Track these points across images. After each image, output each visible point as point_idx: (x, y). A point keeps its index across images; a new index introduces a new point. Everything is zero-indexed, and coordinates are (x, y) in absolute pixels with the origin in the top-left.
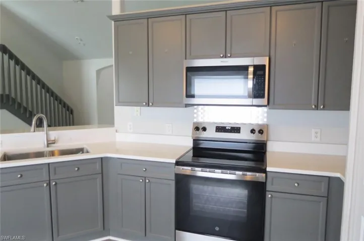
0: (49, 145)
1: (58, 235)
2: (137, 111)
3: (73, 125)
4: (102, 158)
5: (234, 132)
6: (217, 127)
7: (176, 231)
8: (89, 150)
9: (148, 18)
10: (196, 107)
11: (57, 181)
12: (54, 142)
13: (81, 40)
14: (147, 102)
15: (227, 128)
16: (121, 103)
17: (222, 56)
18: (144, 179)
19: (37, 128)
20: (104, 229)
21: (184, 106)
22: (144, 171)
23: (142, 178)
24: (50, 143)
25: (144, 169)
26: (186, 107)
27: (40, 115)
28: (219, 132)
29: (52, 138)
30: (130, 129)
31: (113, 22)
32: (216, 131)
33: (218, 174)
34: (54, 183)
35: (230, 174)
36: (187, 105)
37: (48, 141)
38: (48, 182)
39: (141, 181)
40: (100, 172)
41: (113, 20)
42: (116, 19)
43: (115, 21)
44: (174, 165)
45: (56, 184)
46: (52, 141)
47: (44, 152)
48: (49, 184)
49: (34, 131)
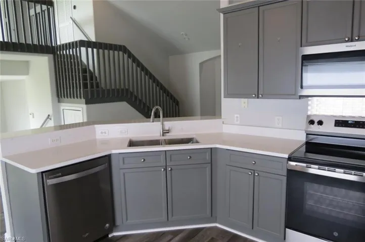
0: (164, 134)
1: (172, 216)
2: (244, 103)
3: (179, 116)
4: (211, 148)
5: (359, 127)
6: (336, 121)
7: (287, 229)
8: (199, 140)
9: (259, 7)
10: (309, 98)
11: (173, 167)
12: (168, 131)
13: (186, 35)
14: (257, 94)
15: (349, 122)
16: (229, 95)
17: (347, 39)
18: (253, 172)
19: (156, 119)
20: (212, 216)
21: (298, 97)
22: (254, 164)
23: (251, 171)
24: (165, 132)
25: (254, 162)
26: (300, 99)
27: (157, 107)
28: (338, 126)
29: (167, 128)
30: (237, 121)
31: (222, 15)
32: (335, 126)
33: (339, 174)
34: (170, 169)
35: (354, 175)
36: (301, 97)
37: (163, 130)
38: (165, 167)
39: (250, 173)
40: (210, 162)
41: (221, 12)
42: (226, 12)
43: (224, 14)
44: (286, 160)
45: (171, 169)
46: (166, 130)
47: (160, 140)
48: (166, 170)
49: (153, 122)
